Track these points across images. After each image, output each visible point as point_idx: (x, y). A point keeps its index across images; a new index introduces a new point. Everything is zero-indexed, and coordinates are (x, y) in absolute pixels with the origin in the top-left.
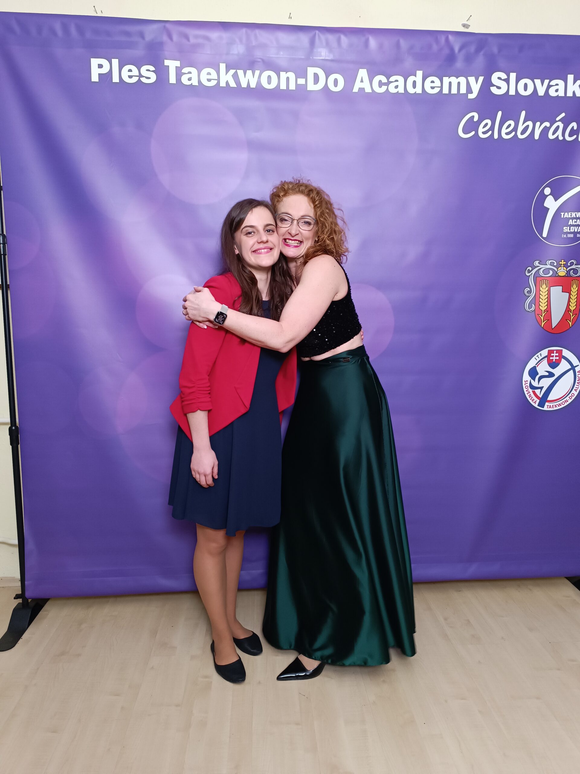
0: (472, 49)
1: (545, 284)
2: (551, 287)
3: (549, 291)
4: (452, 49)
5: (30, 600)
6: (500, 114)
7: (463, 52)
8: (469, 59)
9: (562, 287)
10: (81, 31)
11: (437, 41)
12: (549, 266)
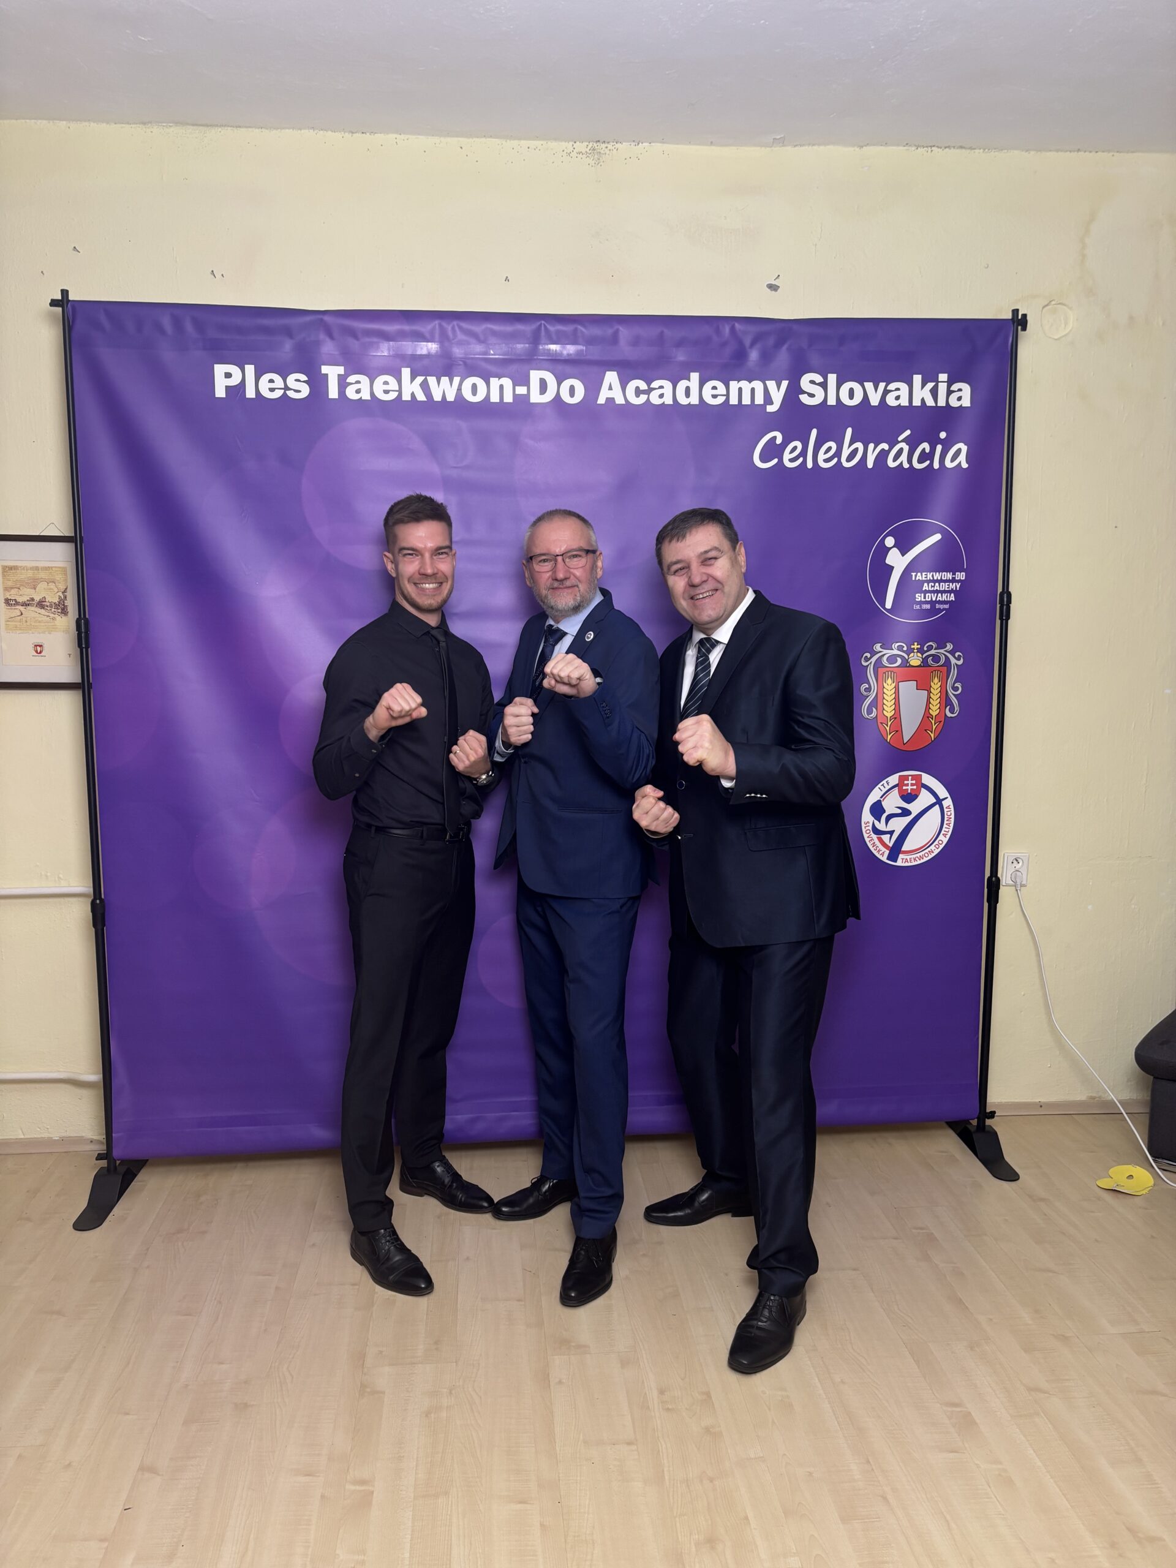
0: (771, 341)
1: (891, 678)
2: (900, 683)
3: (897, 688)
4: (740, 343)
5: (118, 1162)
6: (814, 433)
7: (758, 346)
8: (766, 357)
9: (915, 682)
10: (199, 326)
11: (718, 331)
12: (896, 652)
